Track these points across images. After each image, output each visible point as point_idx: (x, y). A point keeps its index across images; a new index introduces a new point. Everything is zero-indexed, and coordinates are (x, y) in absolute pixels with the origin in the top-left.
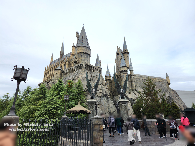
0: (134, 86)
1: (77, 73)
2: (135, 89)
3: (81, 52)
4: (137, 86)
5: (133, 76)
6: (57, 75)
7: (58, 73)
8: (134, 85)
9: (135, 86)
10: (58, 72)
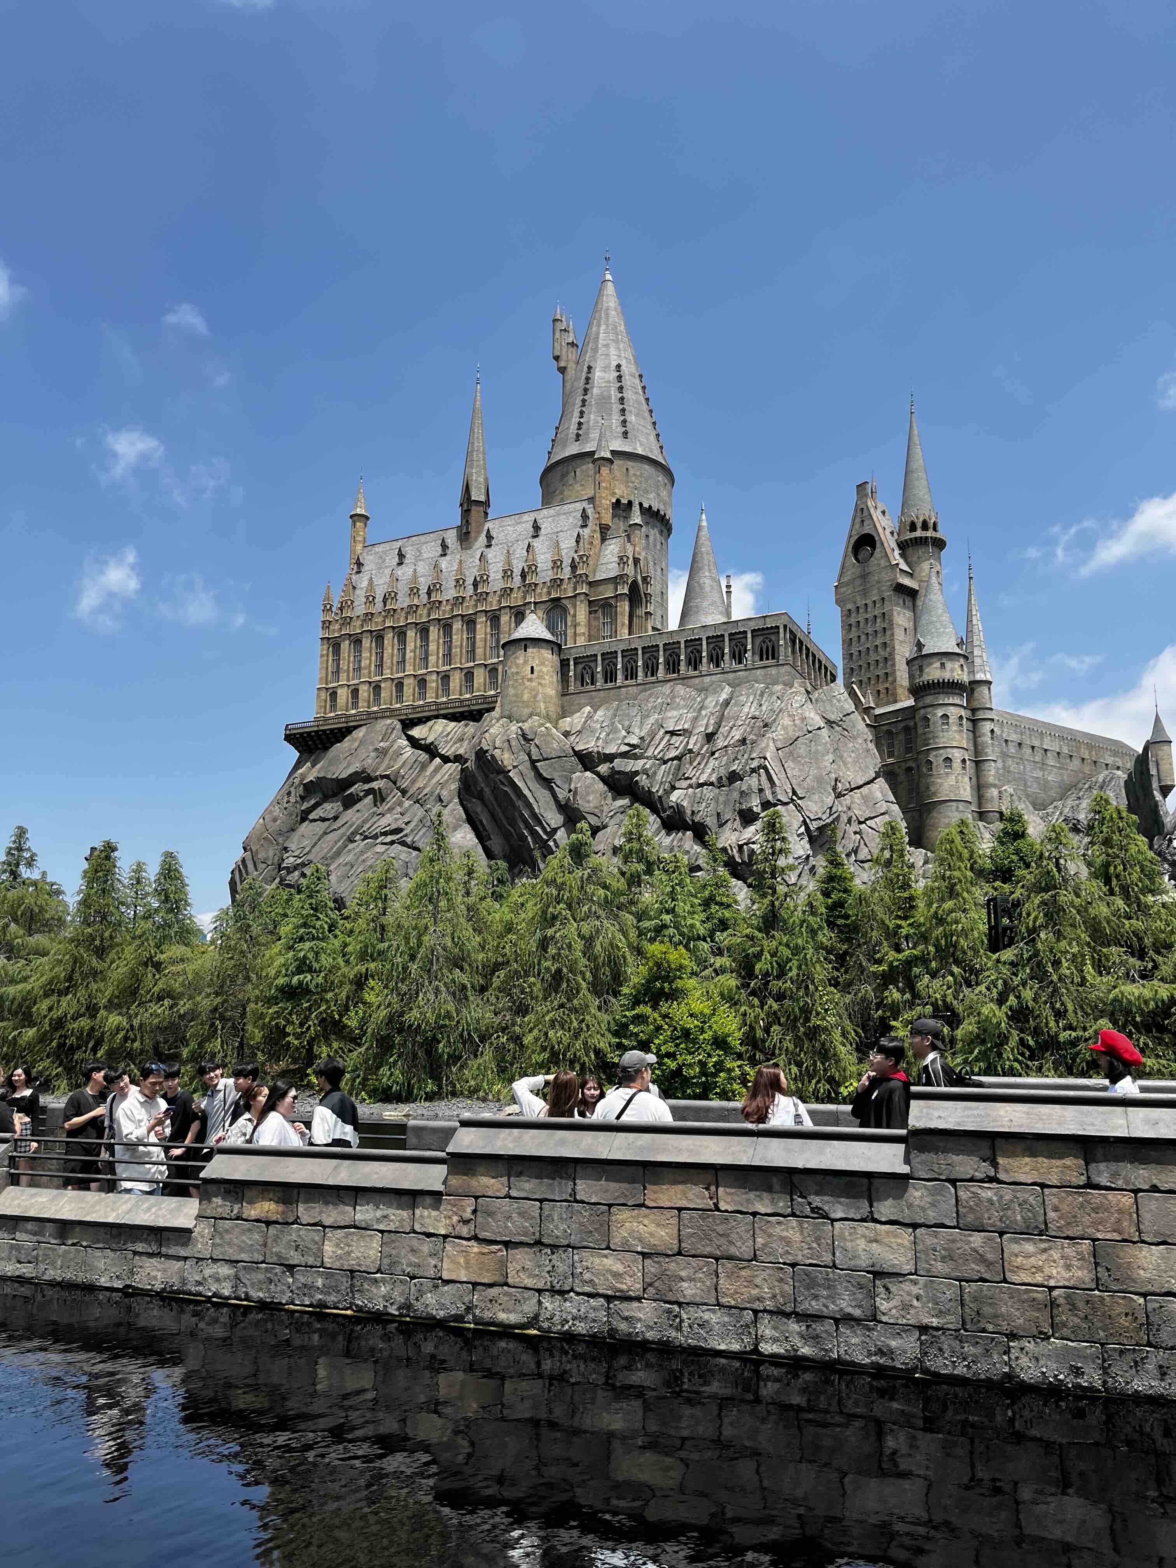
0: (995, 792)
2: (997, 815)
5: (992, 725)
6: (534, 684)
7: (545, 669)
8: (995, 786)
9: (1000, 793)
10: (542, 664)
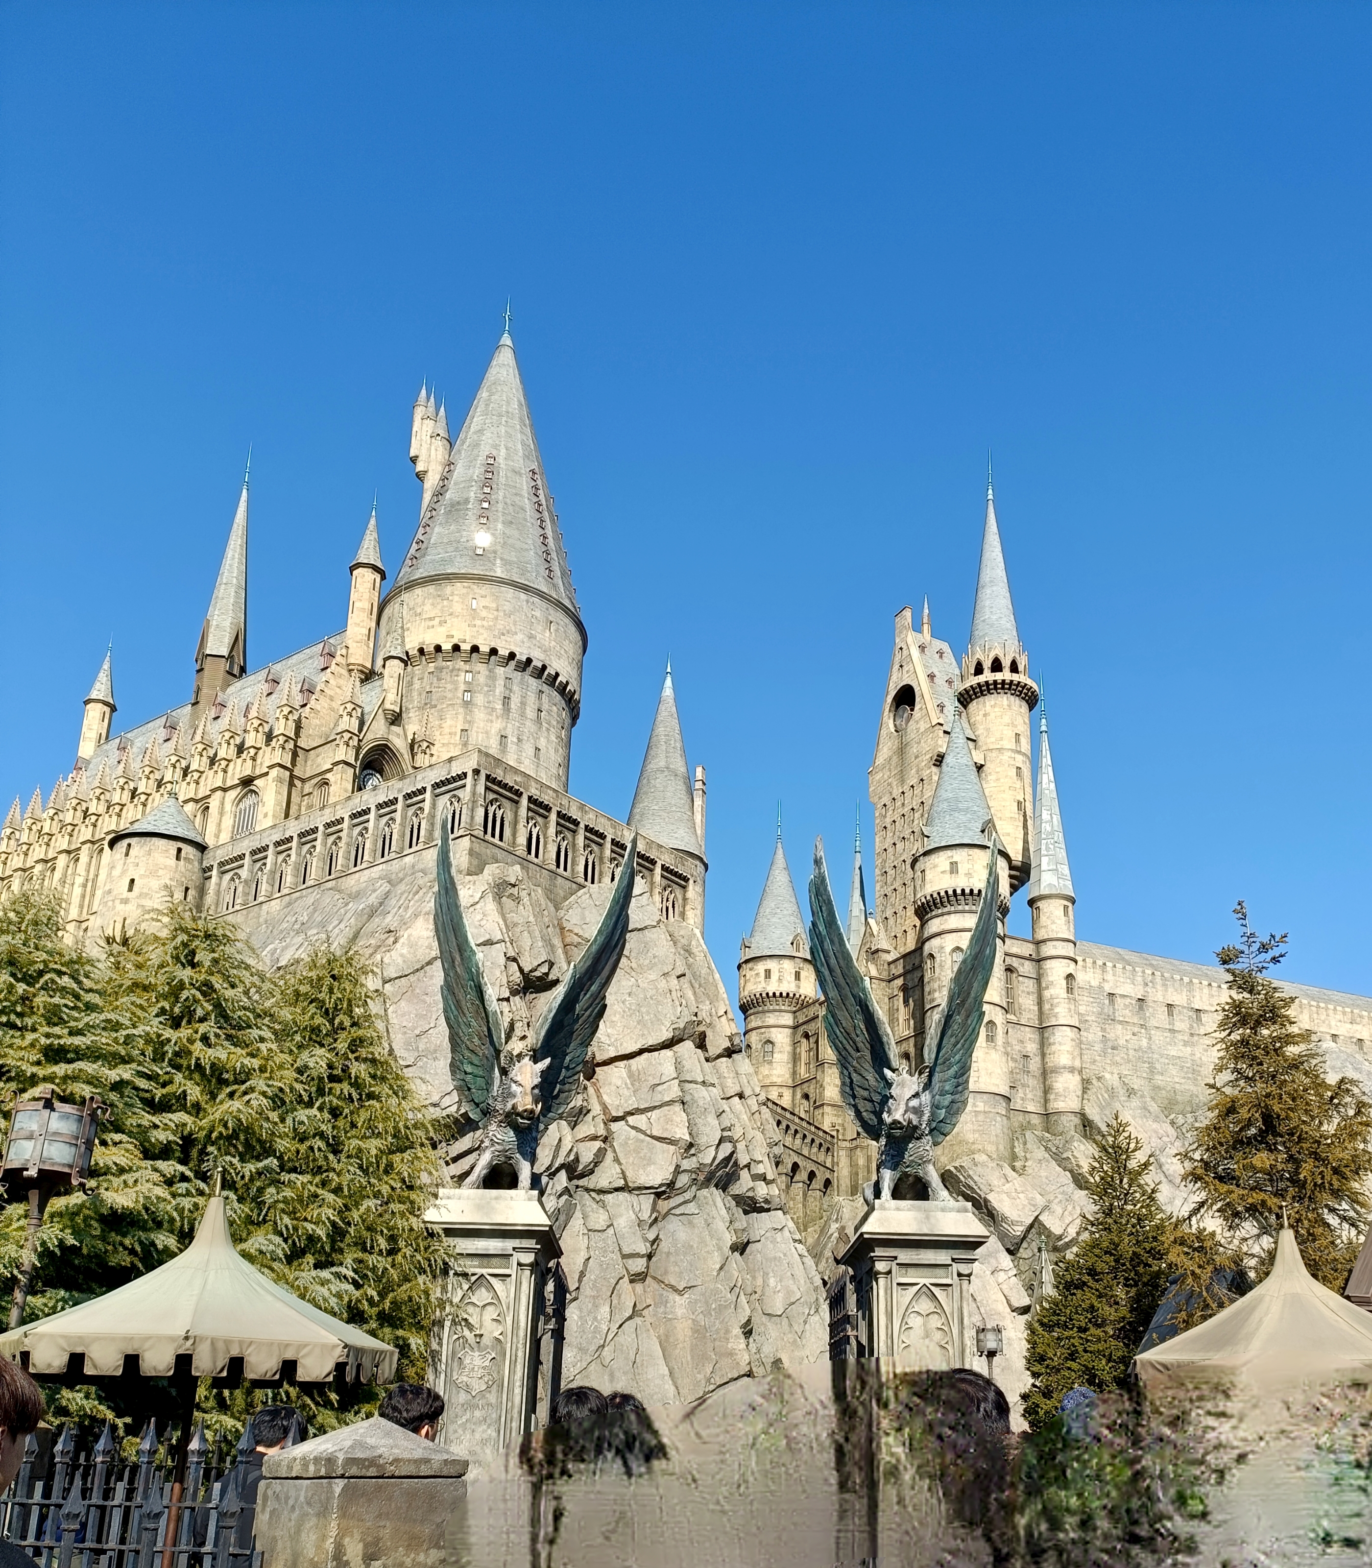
0: (1073, 1081)
1: (386, 887)
2: (1077, 1120)
3: (465, 647)
4: (1111, 1078)
5: (1071, 968)
8: (1072, 1070)
9: (1086, 1085)
